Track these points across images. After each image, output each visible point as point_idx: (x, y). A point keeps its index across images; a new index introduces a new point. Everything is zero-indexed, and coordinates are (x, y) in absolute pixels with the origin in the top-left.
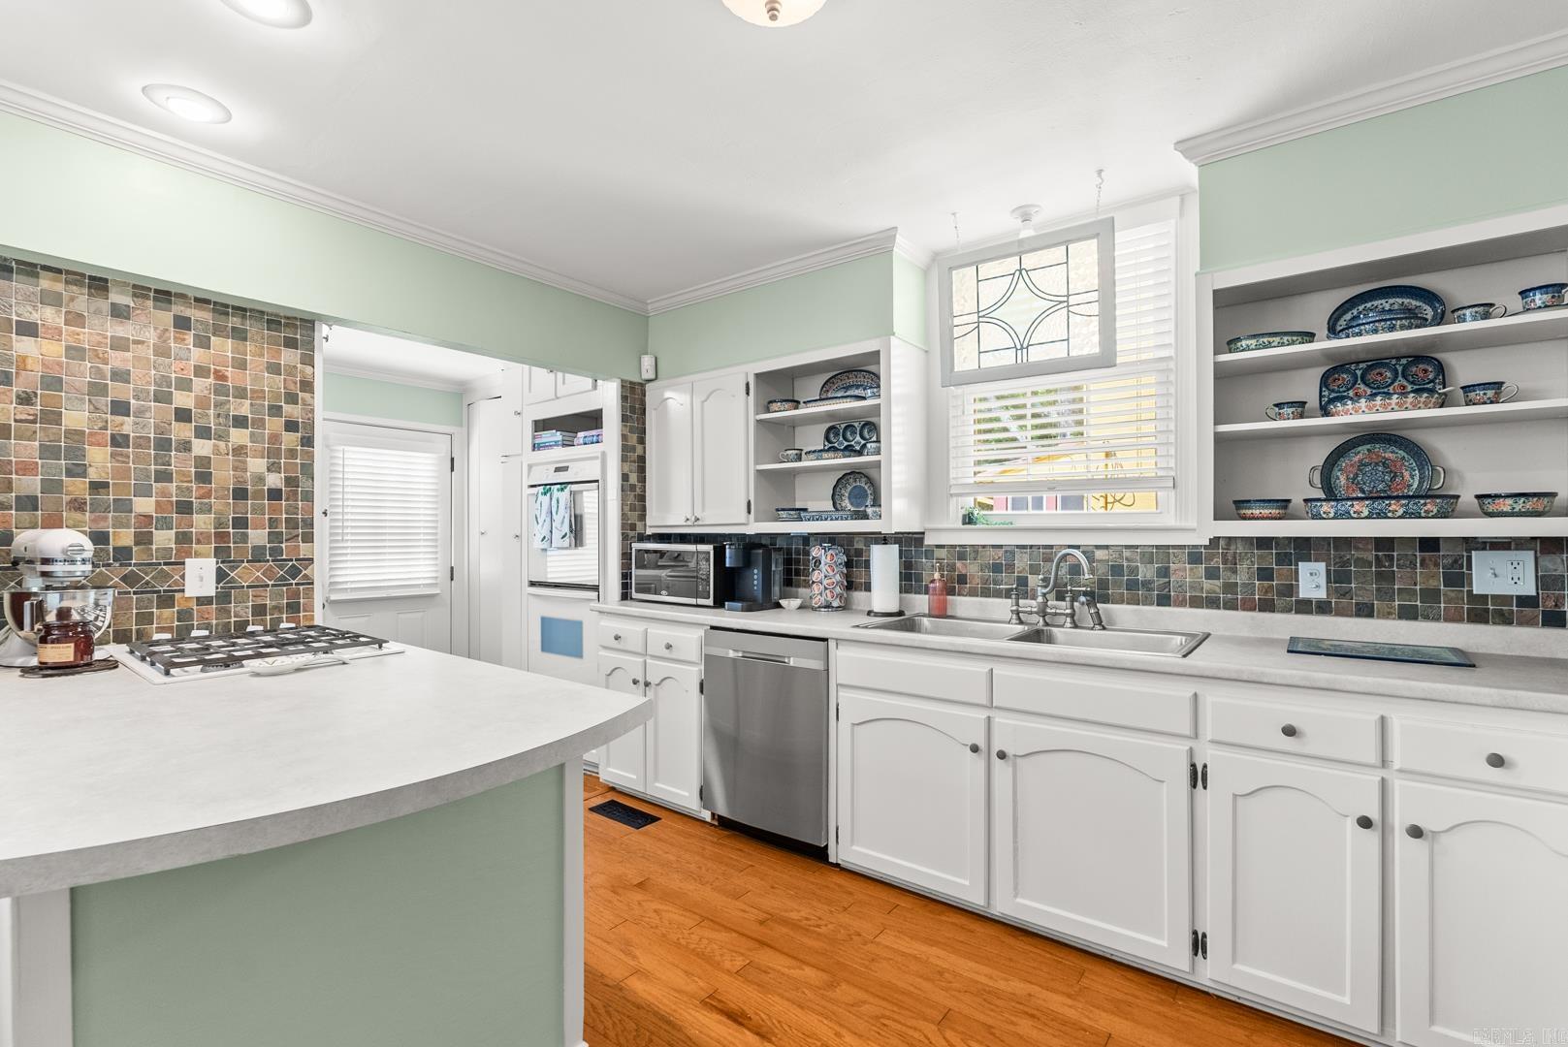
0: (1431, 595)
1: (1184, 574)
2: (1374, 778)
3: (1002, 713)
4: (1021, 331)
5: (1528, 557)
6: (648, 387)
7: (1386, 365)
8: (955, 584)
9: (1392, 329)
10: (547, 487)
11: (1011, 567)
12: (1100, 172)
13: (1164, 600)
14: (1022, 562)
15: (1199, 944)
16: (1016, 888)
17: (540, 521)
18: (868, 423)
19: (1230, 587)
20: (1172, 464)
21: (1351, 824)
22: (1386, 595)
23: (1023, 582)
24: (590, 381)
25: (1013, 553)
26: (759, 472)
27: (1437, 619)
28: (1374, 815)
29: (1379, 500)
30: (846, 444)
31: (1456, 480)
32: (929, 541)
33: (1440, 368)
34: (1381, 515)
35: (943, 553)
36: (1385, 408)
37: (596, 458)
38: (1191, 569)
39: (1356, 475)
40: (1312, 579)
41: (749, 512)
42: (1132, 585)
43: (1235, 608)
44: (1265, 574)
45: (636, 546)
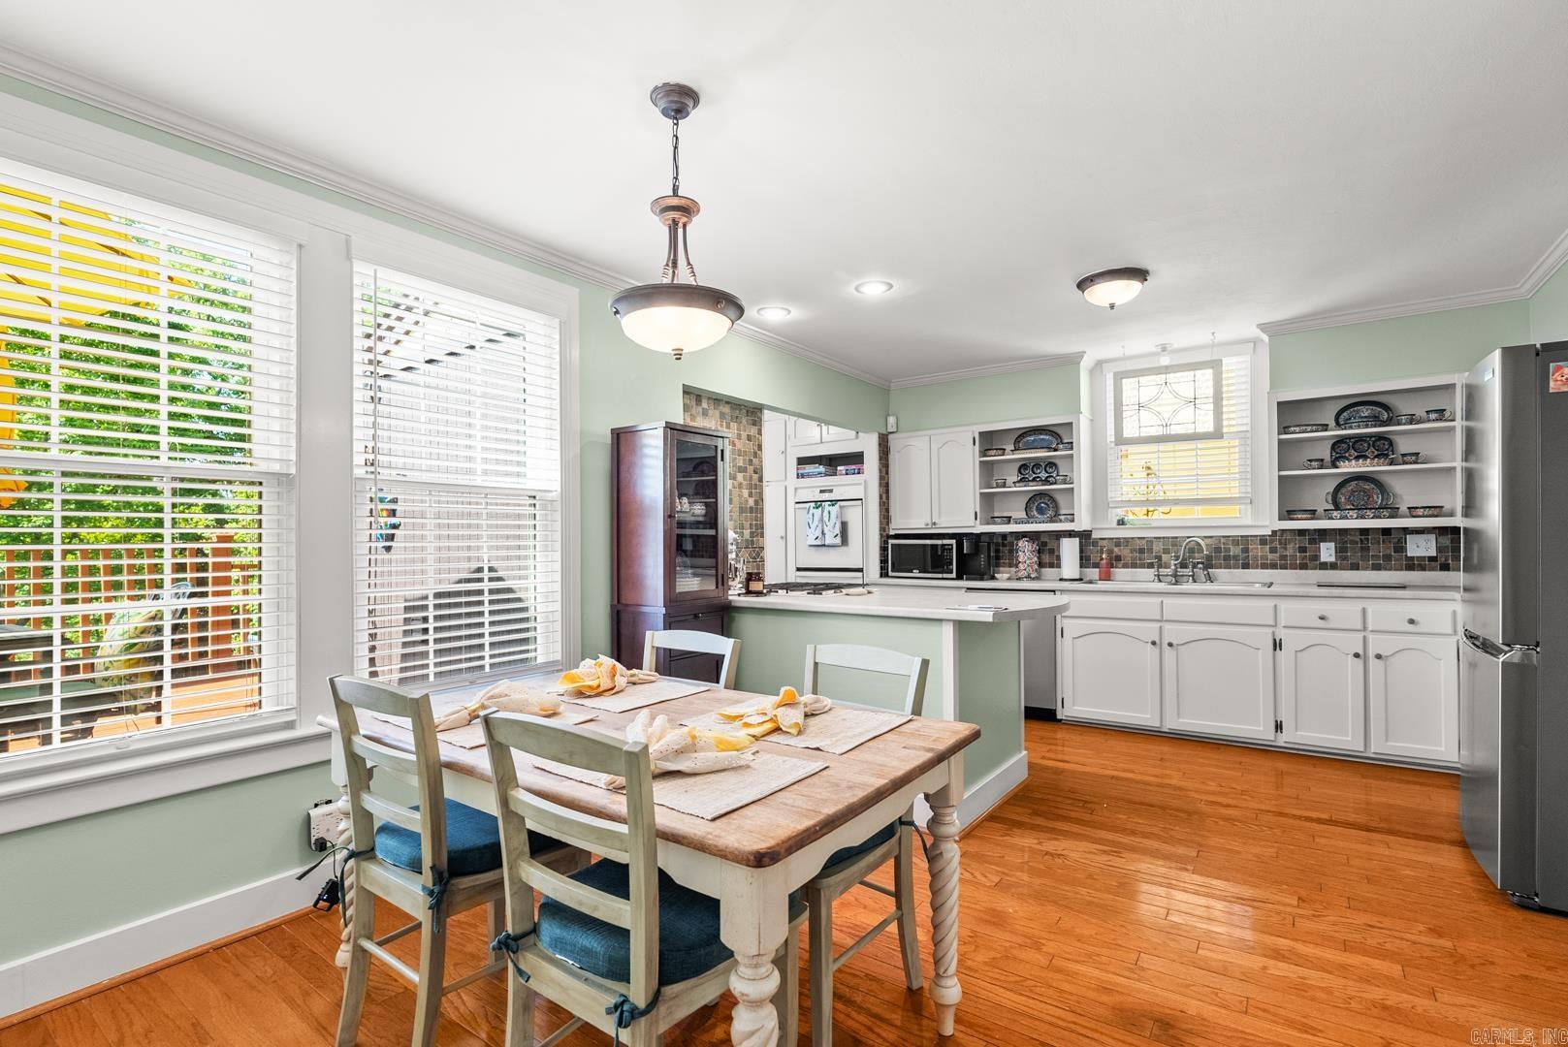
0: (1387, 558)
1: (1258, 551)
2: (1360, 636)
3: (1168, 623)
4: (1166, 416)
5: (1432, 537)
6: (890, 437)
7: (1365, 441)
8: (1115, 561)
9: (1367, 426)
10: (818, 504)
11: (1150, 550)
12: (1213, 333)
13: (1246, 566)
14: (1157, 547)
15: (1279, 727)
16: (1178, 714)
17: (813, 526)
18: (1050, 463)
19: (1283, 557)
20: (1249, 490)
21: (1350, 658)
22: (1365, 558)
23: (1159, 558)
24: (854, 433)
25: (1152, 542)
26: (981, 494)
27: (1390, 570)
28: (1361, 652)
29: (1361, 510)
30: (1034, 476)
31: (1399, 500)
32: (1095, 535)
33: (1391, 444)
34: (1363, 517)
35: (1105, 543)
36: (1364, 465)
37: (860, 484)
38: (1261, 548)
39: (1350, 497)
40: (1327, 552)
41: (976, 519)
42: (1227, 558)
43: (1286, 569)
44: (1303, 550)
45: (891, 542)
